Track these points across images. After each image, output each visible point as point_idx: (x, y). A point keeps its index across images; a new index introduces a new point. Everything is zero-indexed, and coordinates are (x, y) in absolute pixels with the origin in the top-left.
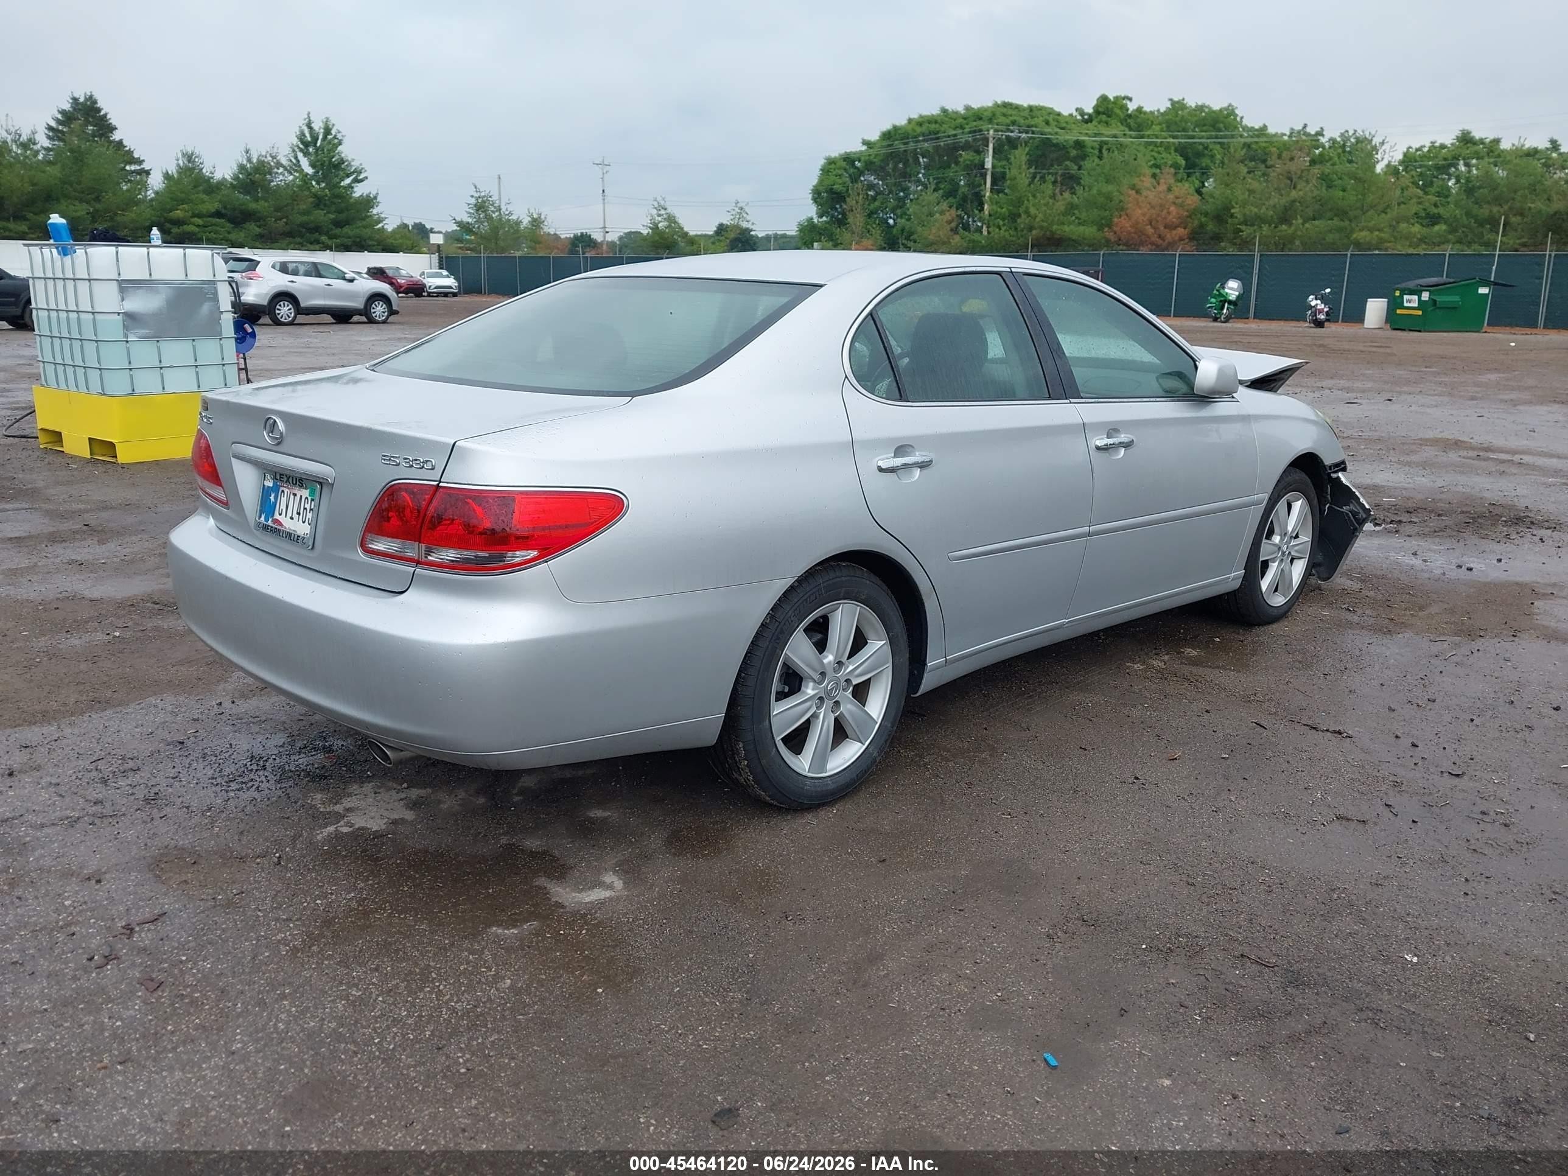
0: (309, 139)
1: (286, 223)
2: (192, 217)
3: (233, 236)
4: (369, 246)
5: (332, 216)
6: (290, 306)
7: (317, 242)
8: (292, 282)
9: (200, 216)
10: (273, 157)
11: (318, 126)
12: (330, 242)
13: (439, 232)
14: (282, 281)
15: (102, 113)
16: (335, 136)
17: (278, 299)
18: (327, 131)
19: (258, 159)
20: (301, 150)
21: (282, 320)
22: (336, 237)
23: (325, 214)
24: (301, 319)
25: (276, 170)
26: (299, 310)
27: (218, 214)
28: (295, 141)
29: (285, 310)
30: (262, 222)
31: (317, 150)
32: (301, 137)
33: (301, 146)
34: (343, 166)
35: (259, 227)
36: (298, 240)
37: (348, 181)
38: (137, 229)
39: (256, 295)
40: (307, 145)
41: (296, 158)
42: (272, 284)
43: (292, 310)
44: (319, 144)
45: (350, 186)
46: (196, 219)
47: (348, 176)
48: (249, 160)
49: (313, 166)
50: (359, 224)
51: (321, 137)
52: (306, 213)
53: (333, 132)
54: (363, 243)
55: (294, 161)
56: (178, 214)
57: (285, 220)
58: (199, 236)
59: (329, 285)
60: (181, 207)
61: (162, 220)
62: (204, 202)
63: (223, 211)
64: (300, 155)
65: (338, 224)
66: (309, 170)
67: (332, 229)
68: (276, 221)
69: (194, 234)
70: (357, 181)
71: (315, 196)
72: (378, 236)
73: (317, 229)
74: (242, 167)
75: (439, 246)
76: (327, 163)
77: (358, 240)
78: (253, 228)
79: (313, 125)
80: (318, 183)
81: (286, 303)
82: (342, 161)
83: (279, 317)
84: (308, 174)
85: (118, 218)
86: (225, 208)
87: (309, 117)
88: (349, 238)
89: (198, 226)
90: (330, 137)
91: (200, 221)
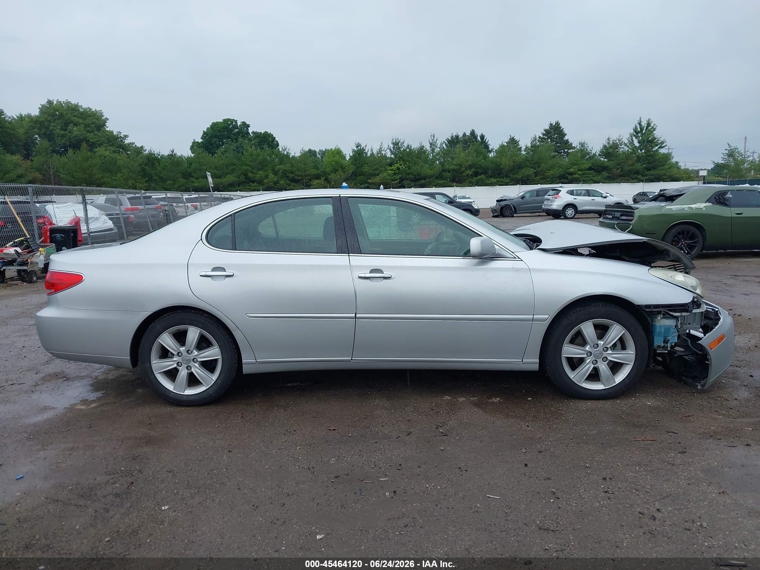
0: (639, 130)
1: (621, 171)
2: (578, 171)
3: (595, 178)
4: (664, 179)
5: (645, 166)
6: (573, 210)
7: (636, 178)
8: (575, 199)
9: (581, 170)
10: (619, 141)
11: (644, 124)
12: (642, 178)
13: (705, 169)
14: (570, 199)
15: (562, 128)
16: (653, 127)
17: (566, 207)
18: (649, 125)
19: (613, 142)
20: (635, 136)
21: (569, 216)
22: (646, 175)
23: (641, 165)
24: (577, 216)
25: (620, 146)
26: (577, 211)
27: (590, 169)
28: (632, 131)
29: (570, 212)
30: (610, 171)
31: (643, 134)
32: (635, 130)
33: (635, 134)
34: (655, 141)
35: (607, 173)
36: (627, 178)
37: (657, 148)
38: (554, 178)
39: (557, 206)
40: (637, 133)
41: (632, 139)
42: (565, 200)
43: (574, 212)
44: (644, 132)
45: (657, 150)
46: (579, 172)
47: (657, 145)
48: (609, 143)
49: (639, 142)
50: (660, 168)
51: (645, 128)
52: (632, 165)
53: (652, 125)
54: (661, 178)
55: (631, 141)
56: (572, 170)
57: (621, 169)
58: (580, 179)
59: (593, 200)
60: (573, 167)
61: (565, 173)
62: (584, 164)
63: (593, 167)
64: (634, 138)
65: (648, 169)
66: (637, 145)
67: (645, 172)
68: (617, 170)
69: (578, 178)
70: (661, 147)
71: (638, 156)
72: (669, 174)
73: (637, 172)
74: (605, 147)
75: (704, 176)
76: (646, 141)
77: (658, 176)
78: (605, 174)
79: (642, 123)
80: (641, 150)
81: (571, 209)
82: (655, 139)
83: (567, 215)
84: (636, 146)
85: (546, 174)
86: (594, 166)
87: (640, 119)
88: (653, 175)
89: (580, 175)
90: (650, 128)
91: (580, 172)
